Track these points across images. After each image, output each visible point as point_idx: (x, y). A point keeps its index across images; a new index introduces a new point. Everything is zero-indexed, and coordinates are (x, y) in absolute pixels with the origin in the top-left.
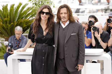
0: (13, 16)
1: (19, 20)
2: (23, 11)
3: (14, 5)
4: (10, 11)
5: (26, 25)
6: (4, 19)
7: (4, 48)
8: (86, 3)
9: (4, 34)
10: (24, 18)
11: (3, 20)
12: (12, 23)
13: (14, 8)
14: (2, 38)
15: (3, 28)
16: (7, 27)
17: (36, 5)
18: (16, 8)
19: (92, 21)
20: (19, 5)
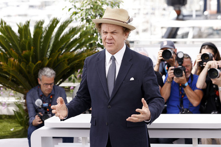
0: (40, 46)
1: (53, 54)
2: (61, 36)
3: (42, 23)
4: (34, 36)
5: (68, 64)
6: (22, 52)
7: (22, 114)
8: (191, 16)
9: (22, 85)
10: (64, 51)
11: (20, 55)
12: (39, 62)
13: (43, 30)
14: (18, 93)
15: (21, 71)
16: (28, 69)
17: (88, 23)
18: (47, 29)
19: (208, 53)
20: (53, 24)
